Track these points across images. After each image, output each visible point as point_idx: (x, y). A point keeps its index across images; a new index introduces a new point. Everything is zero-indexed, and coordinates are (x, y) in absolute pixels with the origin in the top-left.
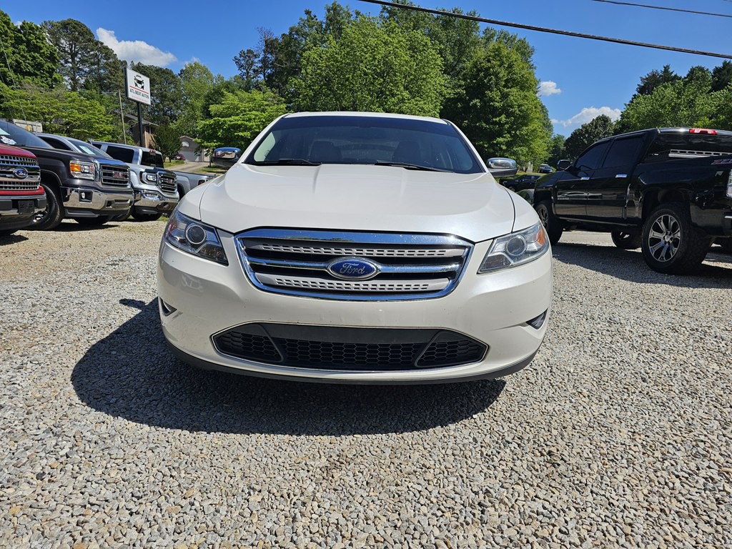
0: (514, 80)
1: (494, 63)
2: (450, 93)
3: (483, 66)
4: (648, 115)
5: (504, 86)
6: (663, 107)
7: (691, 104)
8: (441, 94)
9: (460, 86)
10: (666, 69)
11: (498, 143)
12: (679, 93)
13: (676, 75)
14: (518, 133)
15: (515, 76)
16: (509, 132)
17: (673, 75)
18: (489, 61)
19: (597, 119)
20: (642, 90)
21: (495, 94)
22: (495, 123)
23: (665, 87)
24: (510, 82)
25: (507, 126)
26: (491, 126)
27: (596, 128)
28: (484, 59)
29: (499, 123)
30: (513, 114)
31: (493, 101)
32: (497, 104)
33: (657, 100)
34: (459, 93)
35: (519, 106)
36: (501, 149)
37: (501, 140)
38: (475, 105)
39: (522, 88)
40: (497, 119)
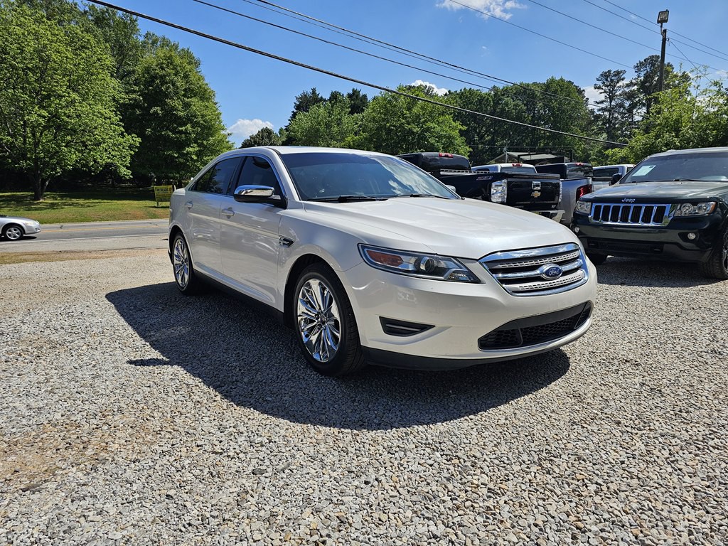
0: (193, 90)
1: (169, 71)
2: (124, 98)
3: (158, 73)
4: (309, 130)
5: (184, 96)
6: (319, 124)
7: (339, 122)
8: (114, 99)
9: (134, 92)
10: (314, 90)
11: (188, 153)
12: (329, 113)
13: (321, 97)
14: (205, 143)
15: (193, 86)
16: (196, 142)
17: (319, 96)
18: (163, 69)
19: (262, 130)
20: (298, 107)
21: (175, 103)
22: (181, 132)
23: (319, 107)
24: (190, 92)
25: (193, 136)
26: (178, 136)
27: (263, 139)
28: (157, 66)
29: (186, 133)
30: (198, 124)
31: (176, 110)
32: (181, 114)
33: (314, 118)
34: (135, 100)
35: (203, 116)
36: (192, 159)
37: (190, 149)
38: (156, 113)
39: (202, 99)
40: (183, 128)
